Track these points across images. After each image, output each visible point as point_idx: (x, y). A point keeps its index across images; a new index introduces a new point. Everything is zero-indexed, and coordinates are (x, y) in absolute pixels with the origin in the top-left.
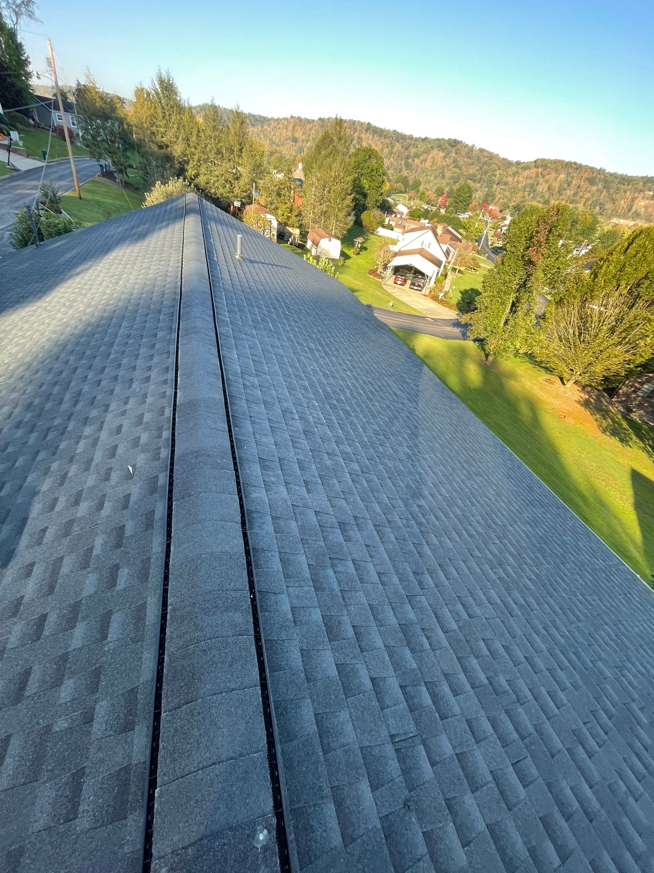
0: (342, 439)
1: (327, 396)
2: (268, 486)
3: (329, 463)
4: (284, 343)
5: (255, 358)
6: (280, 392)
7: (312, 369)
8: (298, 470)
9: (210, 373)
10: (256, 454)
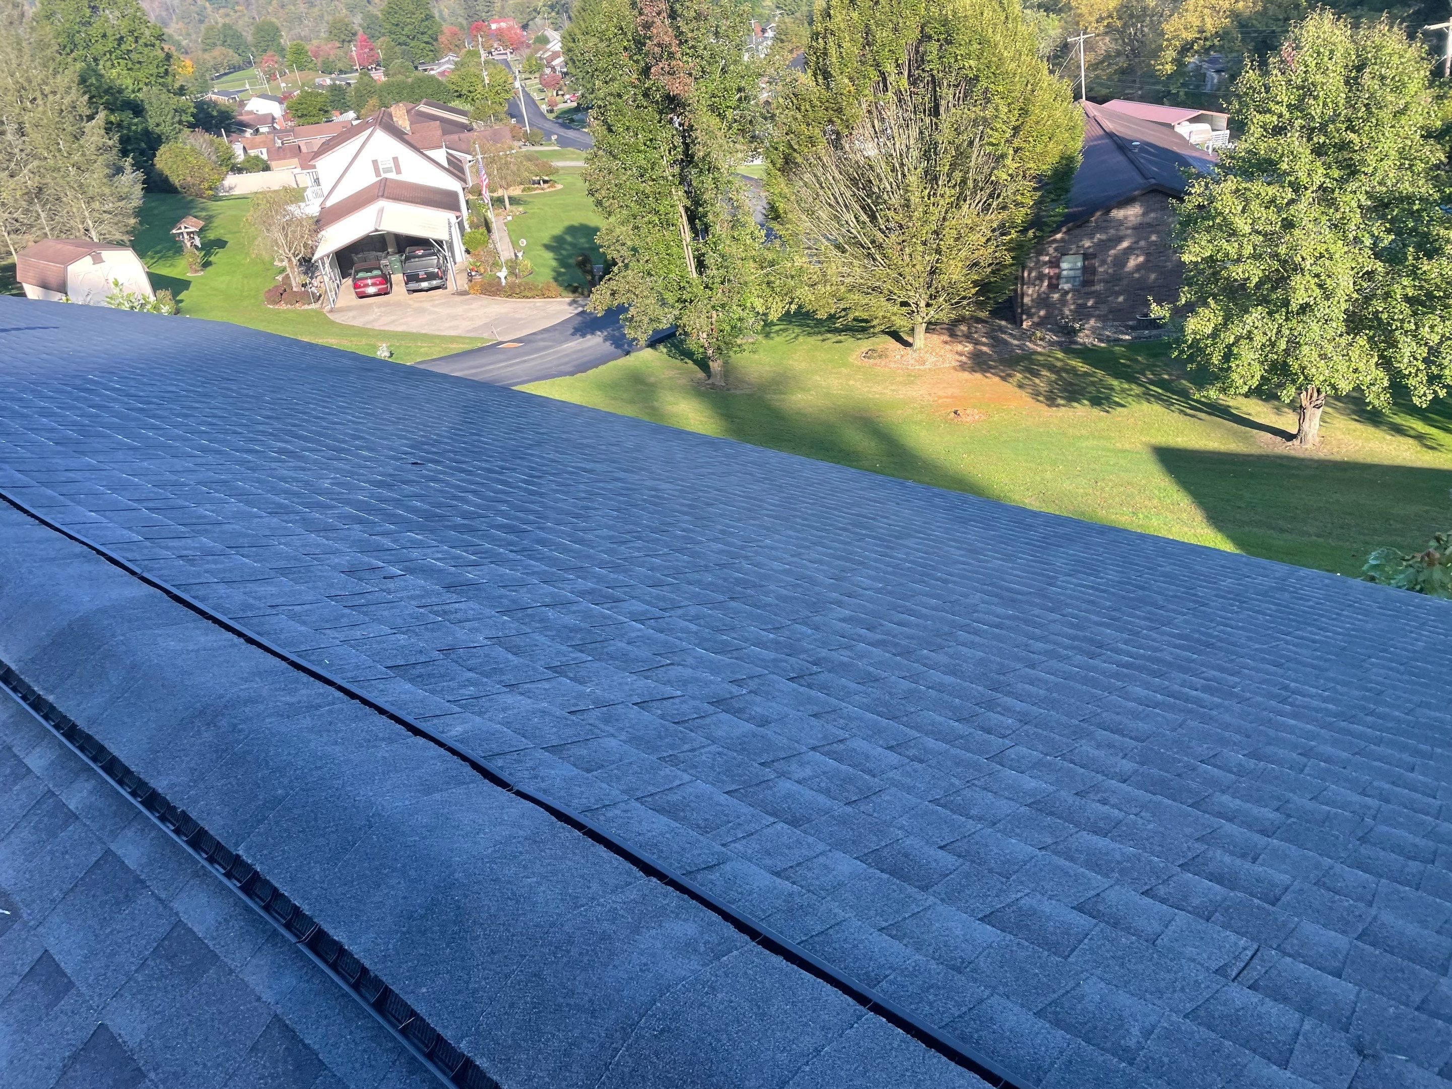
0: (553, 574)
1: (429, 516)
2: (471, 704)
3: (570, 620)
4: (199, 460)
5: (151, 504)
6: (298, 543)
7: (332, 484)
8: (510, 656)
9: (54, 559)
10: (369, 663)
